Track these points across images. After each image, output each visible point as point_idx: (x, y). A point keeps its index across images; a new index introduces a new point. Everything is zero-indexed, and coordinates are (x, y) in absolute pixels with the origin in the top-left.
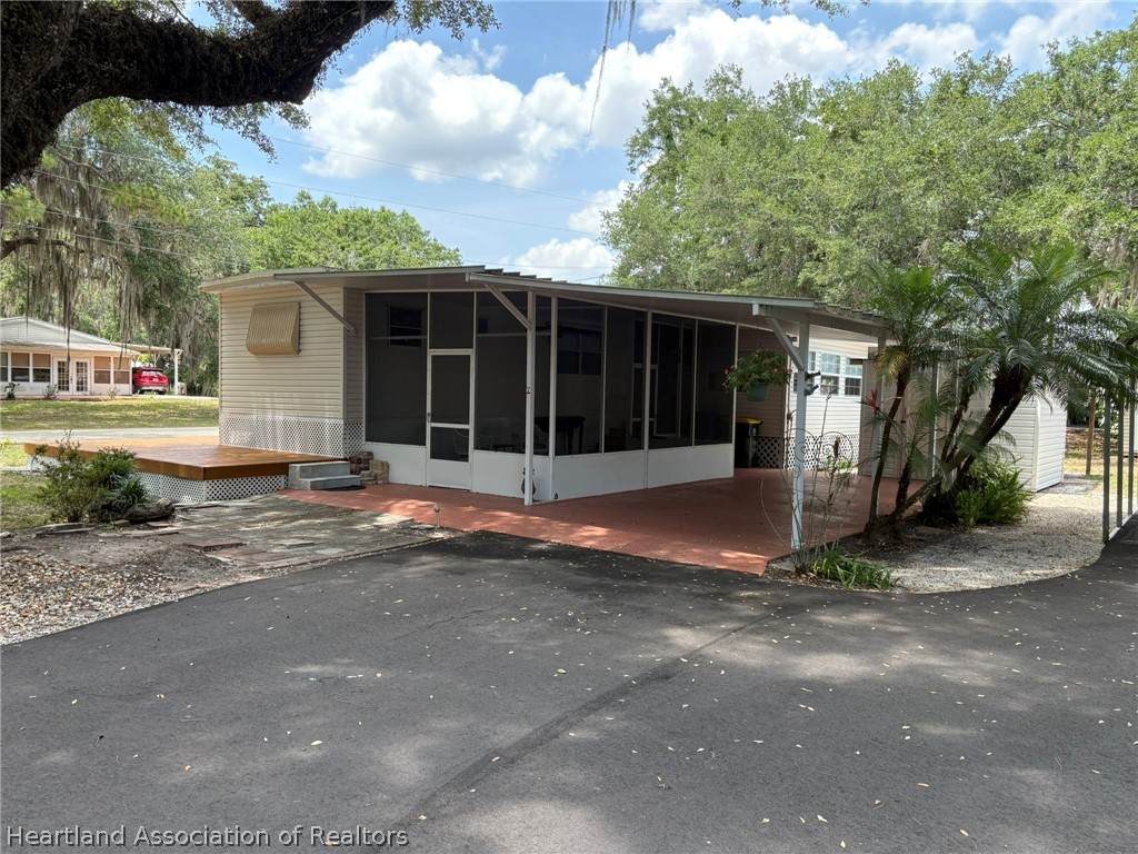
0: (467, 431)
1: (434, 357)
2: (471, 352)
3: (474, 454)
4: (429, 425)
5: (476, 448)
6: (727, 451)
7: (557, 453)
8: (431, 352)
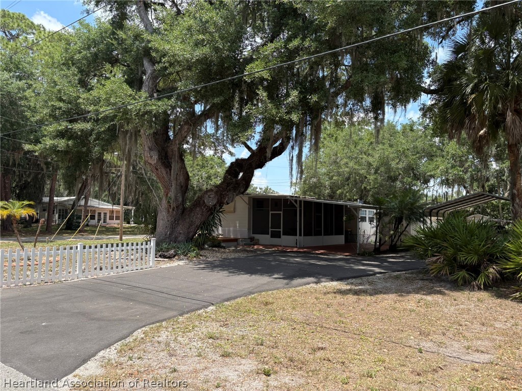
0: (280, 231)
1: (271, 214)
2: (282, 212)
3: (282, 237)
4: (270, 230)
5: (283, 235)
6: (343, 237)
7: (304, 236)
8: (271, 212)
